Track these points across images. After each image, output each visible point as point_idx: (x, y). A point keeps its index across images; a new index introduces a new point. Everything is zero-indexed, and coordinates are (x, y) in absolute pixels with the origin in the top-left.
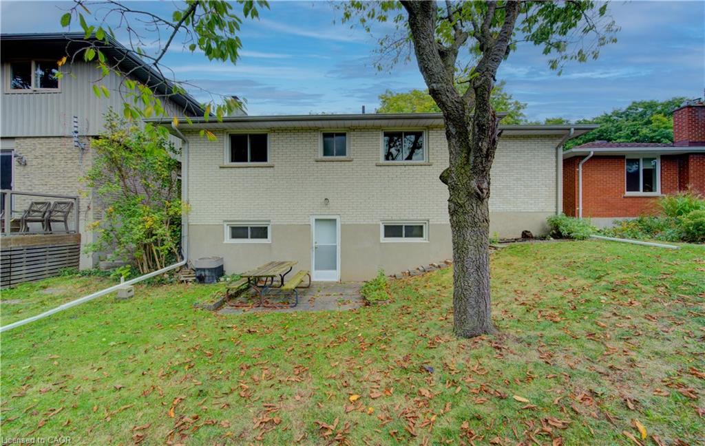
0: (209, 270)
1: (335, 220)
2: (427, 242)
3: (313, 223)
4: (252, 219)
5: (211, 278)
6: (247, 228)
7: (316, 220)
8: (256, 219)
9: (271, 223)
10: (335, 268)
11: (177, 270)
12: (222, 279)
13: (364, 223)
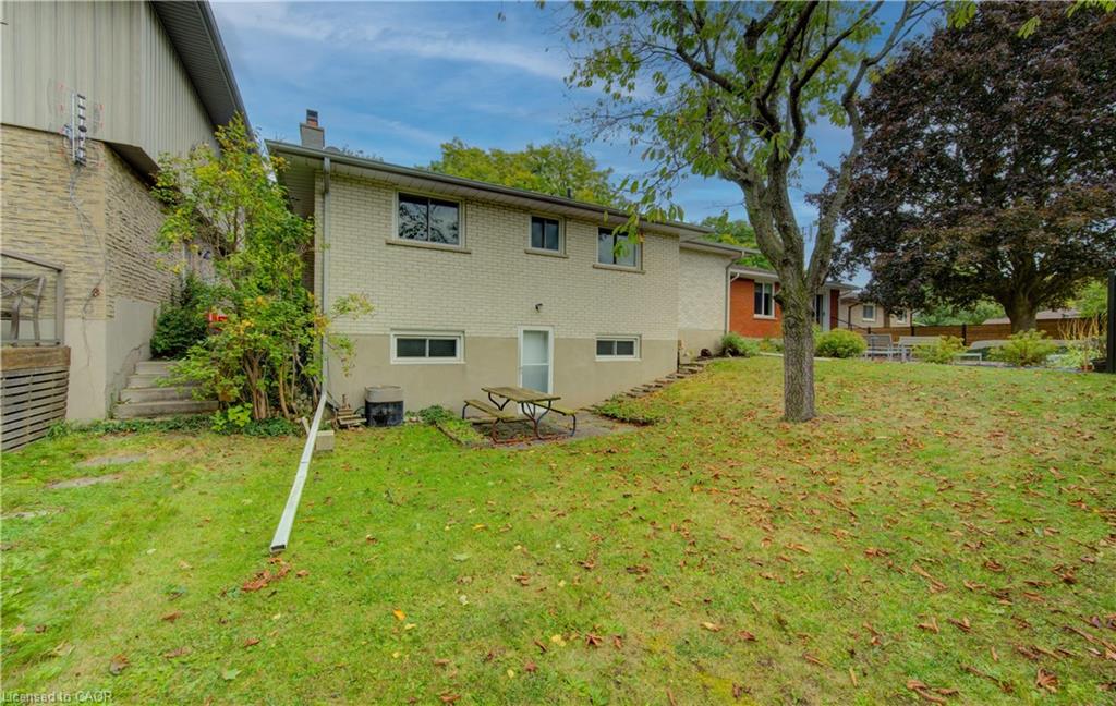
1: (547, 333)
2: (639, 360)
3: (521, 335)
6: (424, 341)
7: (525, 332)
9: (465, 335)
13: (579, 337)
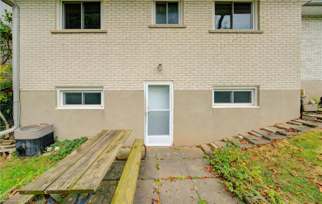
0: (30, 141)
1: (168, 87)
2: (256, 107)
3: (146, 89)
4: (84, 85)
5: (32, 150)
6: (81, 94)
7: (150, 86)
8: (89, 85)
9: (105, 89)
10: (167, 133)
11: (6, 137)
12: (49, 149)
13: (197, 89)
